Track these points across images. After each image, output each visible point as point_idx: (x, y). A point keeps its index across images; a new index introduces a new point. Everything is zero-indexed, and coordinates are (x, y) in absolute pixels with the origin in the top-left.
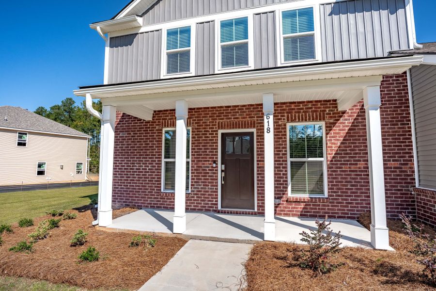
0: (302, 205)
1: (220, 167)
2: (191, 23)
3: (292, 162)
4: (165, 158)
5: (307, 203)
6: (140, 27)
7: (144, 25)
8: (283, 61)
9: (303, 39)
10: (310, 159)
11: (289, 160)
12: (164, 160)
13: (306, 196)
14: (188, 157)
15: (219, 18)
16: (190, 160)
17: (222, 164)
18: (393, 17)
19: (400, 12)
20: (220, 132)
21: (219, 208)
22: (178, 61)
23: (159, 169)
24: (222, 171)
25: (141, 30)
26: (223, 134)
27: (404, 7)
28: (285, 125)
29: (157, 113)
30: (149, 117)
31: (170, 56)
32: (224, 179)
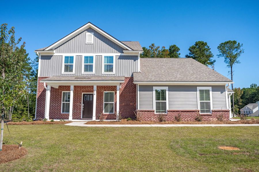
0: (107, 116)
1: (82, 105)
2: (74, 55)
3: (105, 103)
4: (63, 102)
5: (108, 115)
6: (54, 53)
7: (56, 53)
8: (103, 72)
9: (110, 65)
10: (110, 102)
11: (104, 103)
12: (62, 102)
13: (108, 113)
15: (84, 55)
17: (83, 104)
18: (135, 62)
19: (137, 61)
20: (83, 93)
21: (82, 118)
22: (68, 68)
23: (61, 105)
25: (54, 55)
26: (83, 94)
27: (138, 60)
28: (103, 92)
29: (60, 86)
30: (57, 87)
31: (65, 65)
32: (84, 109)
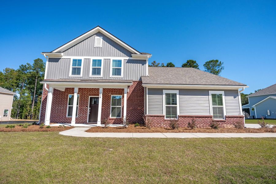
0: (114, 120)
1: (89, 108)
2: (82, 58)
3: (112, 107)
4: (69, 105)
5: (115, 120)
6: (62, 56)
7: (64, 56)
8: (111, 75)
9: (118, 69)
10: (117, 106)
11: (111, 106)
12: (68, 106)
13: (115, 118)
14: (77, 104)
15: (92, 58)
16: (78, 106)
17: (90, 107)
18: (143, 66)
19: (145, 65)
20: (89, 96)
21: (88, 122)
22: (76, 71)
23: (66, 109)
24: (89, 110)
25: (62, 58)
26: (91, 98)
28: (111, 96)
29: (67, 89)
30: (64, 90)
31: (73, 68)
32: (90, 112)
